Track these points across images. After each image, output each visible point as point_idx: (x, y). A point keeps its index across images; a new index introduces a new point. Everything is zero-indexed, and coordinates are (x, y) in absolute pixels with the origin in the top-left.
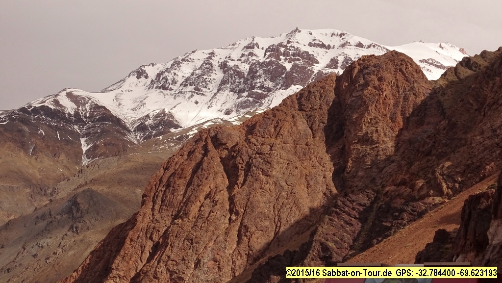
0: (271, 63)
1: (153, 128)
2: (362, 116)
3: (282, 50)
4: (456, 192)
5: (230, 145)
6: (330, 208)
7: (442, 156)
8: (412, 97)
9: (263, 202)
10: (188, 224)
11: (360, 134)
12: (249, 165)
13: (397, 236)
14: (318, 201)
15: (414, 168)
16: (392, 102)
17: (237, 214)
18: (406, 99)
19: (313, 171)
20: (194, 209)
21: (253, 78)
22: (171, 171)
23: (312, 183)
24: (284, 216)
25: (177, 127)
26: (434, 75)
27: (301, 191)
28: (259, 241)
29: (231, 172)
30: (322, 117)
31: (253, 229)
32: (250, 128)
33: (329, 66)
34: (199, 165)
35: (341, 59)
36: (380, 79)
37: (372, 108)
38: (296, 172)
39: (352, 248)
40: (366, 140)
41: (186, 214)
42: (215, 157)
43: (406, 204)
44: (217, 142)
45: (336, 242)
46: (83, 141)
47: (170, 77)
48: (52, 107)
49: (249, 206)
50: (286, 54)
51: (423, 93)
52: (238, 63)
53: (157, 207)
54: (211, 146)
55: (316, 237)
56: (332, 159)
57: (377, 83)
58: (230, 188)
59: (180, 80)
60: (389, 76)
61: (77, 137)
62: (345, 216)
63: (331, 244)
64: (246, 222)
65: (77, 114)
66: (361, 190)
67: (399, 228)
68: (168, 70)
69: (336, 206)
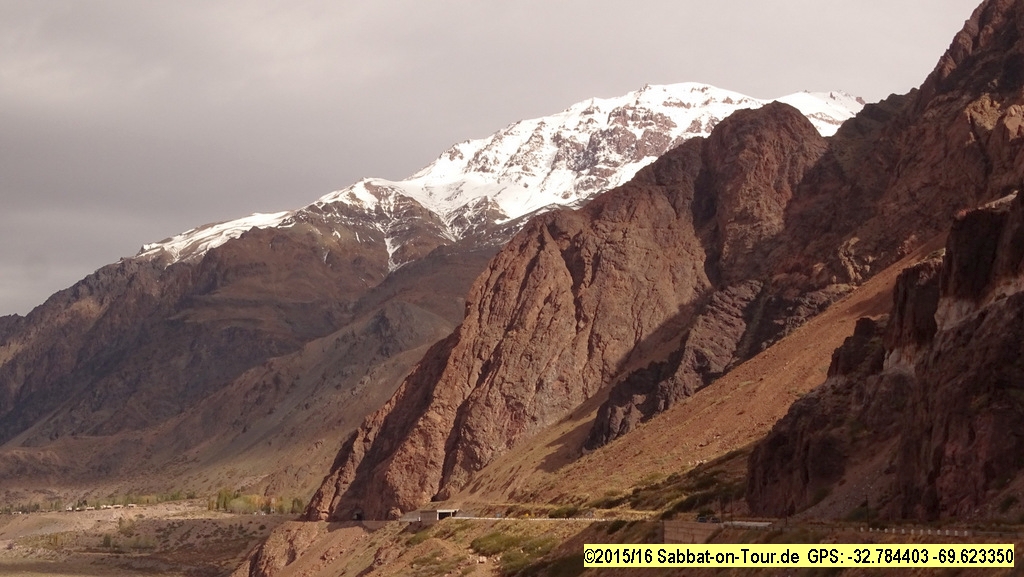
0: (615, 131)
1: (473, 221)
2: (738, 187)
3: (630, 113)
4: (866, 276)
5: (572, 234)
6: (701, 306)
7: (848, 231)
8: (801, 160)
9: (618, 303)
10: (524, 337)
11: (737, 210)
12: (597, 259)
13: (794, 335)
14: (689, 295)
15: (810, 249)
16: (776, 167)
17: (586, 320)
18: (794, 162)
19: (678, 260)
20: (531, 318)
21: (595, 150)
22: (500, 270)
23: (678, 276)
24: (645, 320)
25: (503, 217)
26: (827, 130)
27: (665, 286)
28: (616, 352)
29: (576, 267)
30: (687, 193)
31: (606, 338)
32: (597, 208)
33: (690, 130)
34: (534, 262)
35: (705, 121)
36: (759, 139)
37: (750, 176)
38: (658, 263)
39: (734, 354)
40: (745, 217)
41: (522, 324)
42: (554, 254)
43: (802, 294)
44: (556, 232)
45: (713, 348)
46: (388, 242)
47: (491, 155)
48: (348, 203)
49: (601, 309)
50: (634, 118)
51: (816, 153)
52: (576, 133)
53: (485, 317)
54: (548, 237)
55: (689, 344)
56: (703, 243)
57: (755, 144)
58: (575, 288)
59: (504, 159)
60: (769, 135)
61: (380, 237)
62: (723, 315)
63: (708, 352)
64: (597, 330)
65: (378, 208)
66: (742, 281)
67: (794, 326)
68: (487, 148)
69: (712, 302)
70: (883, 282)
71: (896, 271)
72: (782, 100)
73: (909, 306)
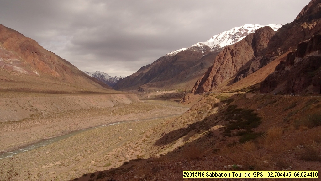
0: (239, 32)
1: (216, 48)
2: (260, 40)
3: (241, 29)
4: (282, 54)
5: (231, 49)
6: (253, 60)
7: (279, 47)
8: (271, 35)
9: (239, 60)
10: (224, 66)
11: (259, 44)
12: (236, 53)
13: (269, 64)
14: (251, 58)
15: (272, 50)
16: (266, 37)
17: (234, 63)
18: (269, 36)
19: (249, 53)
20: (225, 63)
21: (235, 36)
22: (220, 55)
23: (249, 55)
24: (243, 62)
25: (220, 47)
26: (276, 30)
27: (247, 57)
28: (238, 68)
29: (232, 54)
30: (251, 42)
31: (237, 65)
32: (235, 45)
33: (252, 31)
34: (225, 54)
35: (254, 30)
36: (264, 32)
37: (262, 39)
38: (246, 53)
39: (258, 67)
40: (261, 45)
41: (223, 64)
42: (229, 52)
43: (270, 58)
44: (229, 49)
45: (255, 67)
46: (202, 52)
47: (218, 37)
48: (196, 46)
49: (236, 61)
50: (242, 30)
51: (273, 34)
52: (232, 33)
53: (217, 63)
54: (228, 50)
55: (251, 66)
56: (253, 50)
57: (263, 33)
58: (232, 58)
59: (221, 38)
60: (265, 31)
61: (201, 51)
62: (257, 61)
63: (254, 67)
64: (236, 64)
65: (201, 47)
66: (260, 56)
67: (269, 63)
68: (218, 36)
69: (255, 59)
70: (285, 55)
71: (288, 53)
72: (268, 26)
73: (290, 59)
